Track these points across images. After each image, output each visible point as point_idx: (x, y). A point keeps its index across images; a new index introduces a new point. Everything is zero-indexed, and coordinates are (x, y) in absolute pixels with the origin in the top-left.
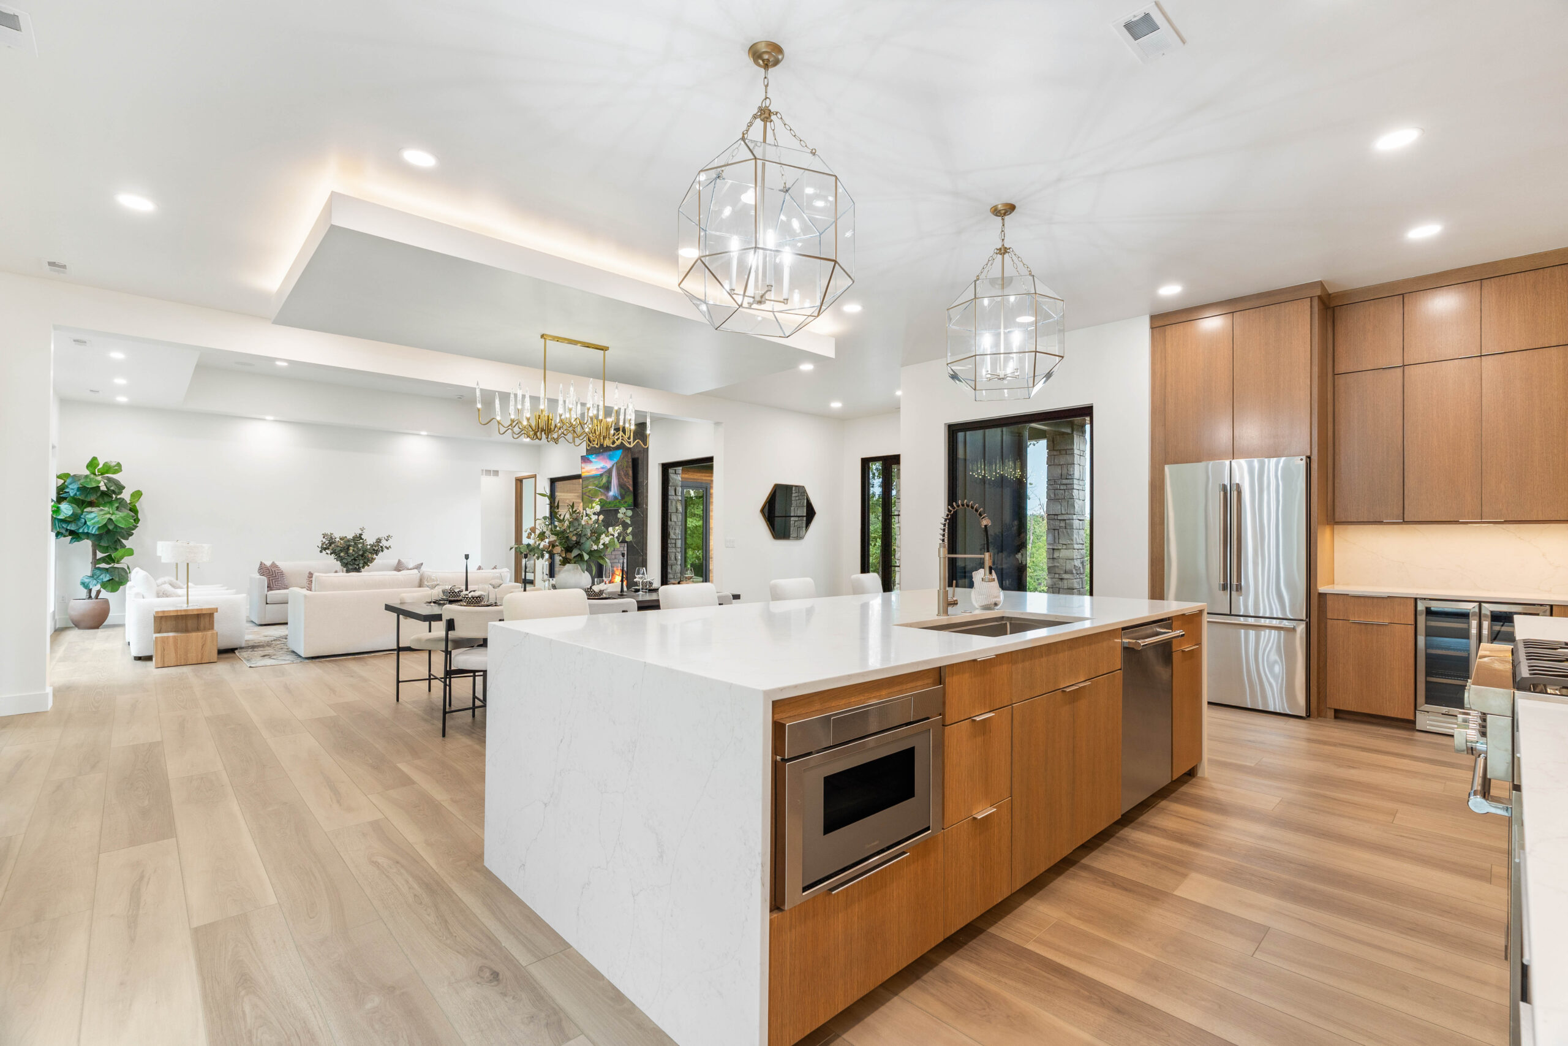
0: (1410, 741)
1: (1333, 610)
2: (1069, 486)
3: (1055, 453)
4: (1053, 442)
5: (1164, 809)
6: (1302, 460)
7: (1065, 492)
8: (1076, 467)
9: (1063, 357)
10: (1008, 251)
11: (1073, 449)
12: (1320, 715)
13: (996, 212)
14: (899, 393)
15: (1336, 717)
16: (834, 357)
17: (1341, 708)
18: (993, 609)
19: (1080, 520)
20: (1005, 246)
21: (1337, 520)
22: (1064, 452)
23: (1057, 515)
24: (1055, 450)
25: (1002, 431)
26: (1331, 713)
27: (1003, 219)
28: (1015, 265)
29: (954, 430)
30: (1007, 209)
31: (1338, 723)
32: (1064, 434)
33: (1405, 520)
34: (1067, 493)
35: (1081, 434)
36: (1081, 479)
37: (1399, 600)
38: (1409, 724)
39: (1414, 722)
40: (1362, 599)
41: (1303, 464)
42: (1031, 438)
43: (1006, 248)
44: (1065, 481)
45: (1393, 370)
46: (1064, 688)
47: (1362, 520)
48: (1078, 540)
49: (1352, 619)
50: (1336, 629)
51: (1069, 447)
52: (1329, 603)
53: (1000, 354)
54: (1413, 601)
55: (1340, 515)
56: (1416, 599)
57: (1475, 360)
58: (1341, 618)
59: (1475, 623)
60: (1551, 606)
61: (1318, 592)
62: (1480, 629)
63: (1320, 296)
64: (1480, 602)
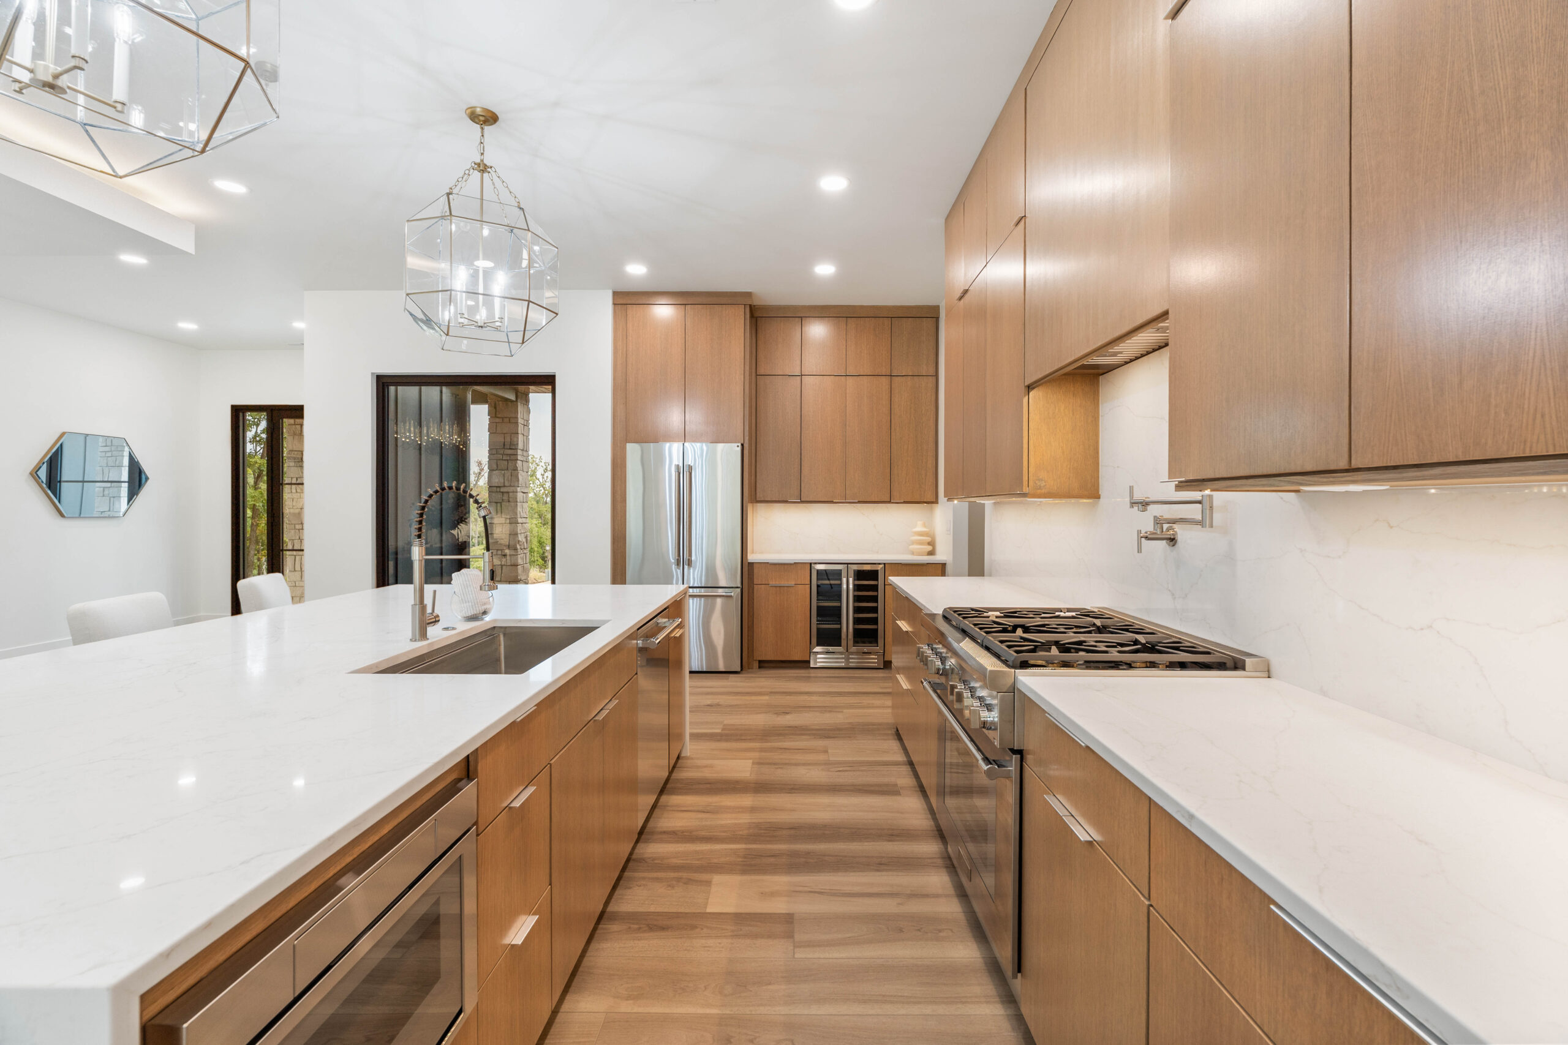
0: (808, 679)
1: (759, 576)
2: (512, 457)
3: (497, 420)
4: (495, 408)
5: (665, 806)
6: (738, 446)
7: (508, 463)
8: (520, 436)
9: (557, 314)
10: (489, 170)
11: (517, 418)
12: (750, 667)
13: (473, 117)
14: (299, 325)
15: (760, 667)
16: (194, 253)
17: (764, 659)
18: (482, 619)
19: (524, 493)
20: (485, 162)
21: (757, 500)
22: (508, 419)
23: (500, 487)
24: (498, 417)
25: (441, 392)
26: (756, 665)
27: (482, 129)
28: (496, 191)
29: (383, 383)
30: (487, 119)
31: (762, 672)
32: (507, 400)
34: (510, 464)
35: (525, 403)
36: (525, 449)
37: (801, 565)
38: (805, 664)
39: (809, 662)
40: (778, 566)
41: (739, 449)
42: (474, 402)
43: (486, 165)
44: (510, 452)
45: (794, 377)
46: (594, 717)
47: (773, 500)
48: (522, 513)
49: (772, 583)
50: (760, 591)
51: (513, 415)
52: (756, 571)
53: (479, 294)
54: (808, 565)
55: (760, 496)
56: (811, 564)
57: (843, 377)
58: (764, 583)
59: (844, 580)
60: (884, 564)
61: (749, 563)
62: (848, 584)
63: (750, 306)
64: (848, 564)
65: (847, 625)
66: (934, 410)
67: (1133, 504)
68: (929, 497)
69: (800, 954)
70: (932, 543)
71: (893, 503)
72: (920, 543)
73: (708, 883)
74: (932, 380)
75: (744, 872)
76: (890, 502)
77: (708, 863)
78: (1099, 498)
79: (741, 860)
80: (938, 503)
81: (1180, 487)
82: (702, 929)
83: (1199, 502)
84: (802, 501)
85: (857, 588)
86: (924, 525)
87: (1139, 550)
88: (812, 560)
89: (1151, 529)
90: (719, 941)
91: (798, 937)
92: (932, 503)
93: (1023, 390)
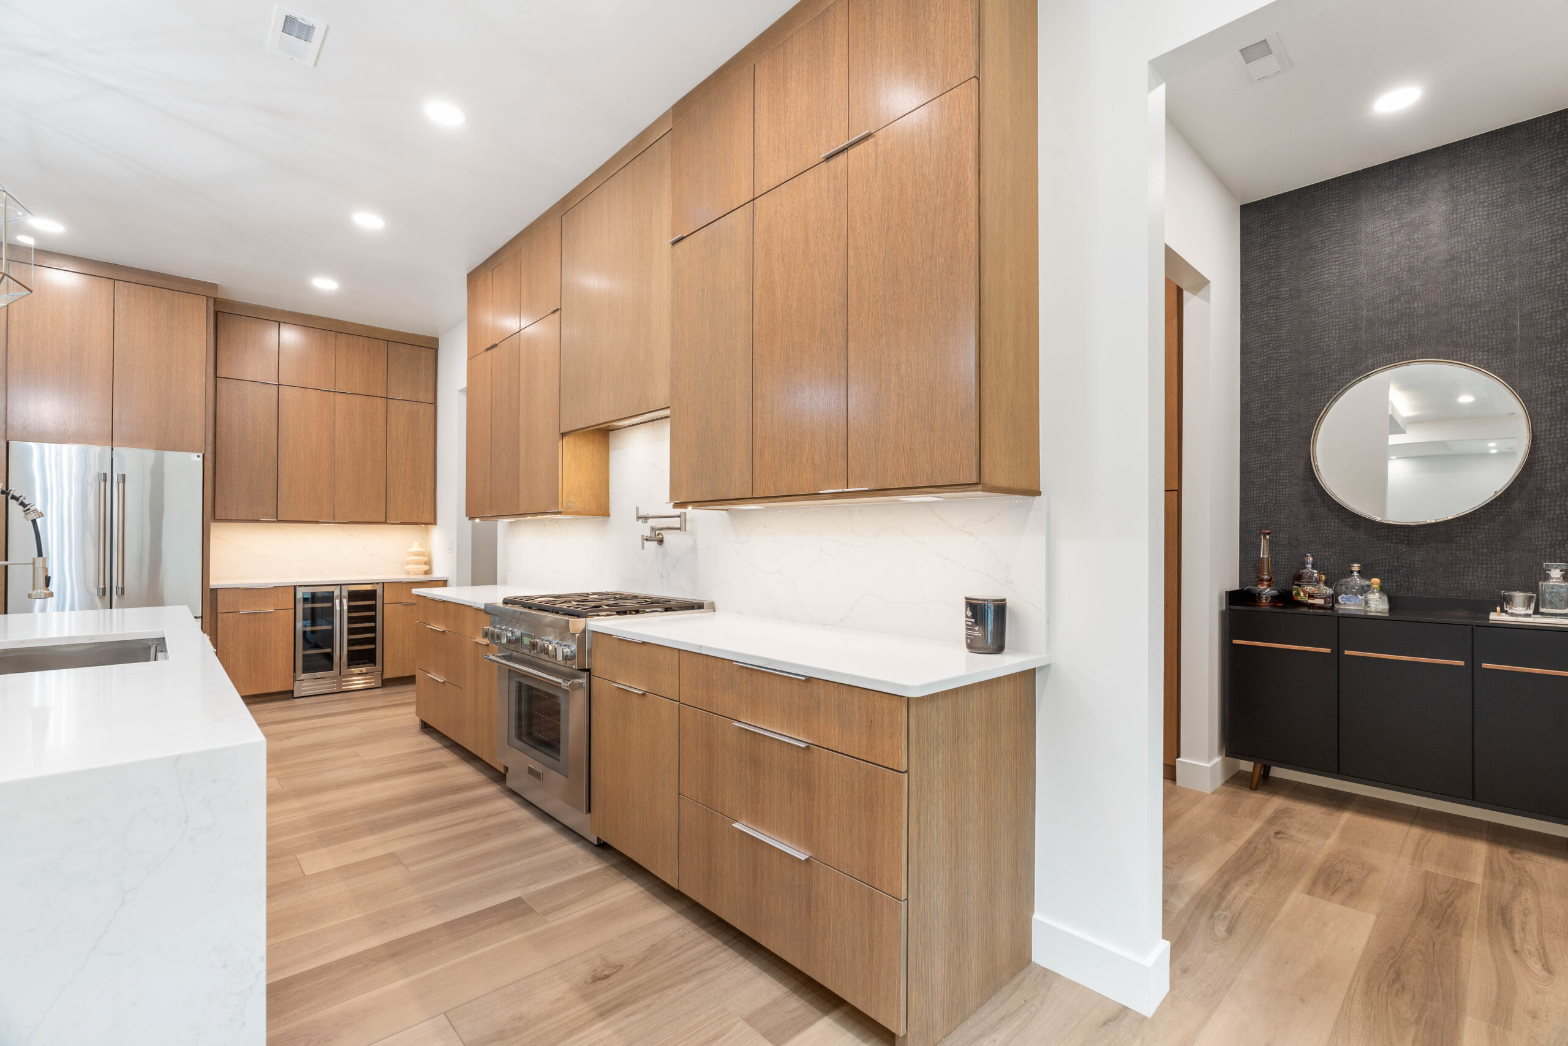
1: (225, 603)
6: (198, 456)
21: (222, 518)
33: (278, 519)
37: (282, 588)
38: (288, 694)
39: (292, 692)
40: (251, 591)
41: (200, 459)
45: (268, 384)
47: (241, 519)
49: (243, 610)
50: (227, 620)
52: (220, 597)
54: (293, 588)
55: (226, 514)
56: (295, 587)
57: (331, 393)
58: (232, 611)
59: (337, 602)
60: (383, 583)
61: (211, 590)
62: (341, 606)
63: (215, 299)
64: (341, 585)
65: (341, 648)
66: (433, 435)
67: (639, 518)
68: (427, 518)
70: (429, 563)
71: (389, 524)
72: (417, 563)
74: (432, 407)
76: (385, 523)
78: (609, 516)
79: (316, 839)
80: (436, 525)
81: (676, 506)
83: (679, 517)
84: (278, 518)
85: (351, 609)
86: (421, 546)
87: (643, 548)
88: (297, 582)
89: (649, 535)
92: (430, 524)
93: (558, 435)
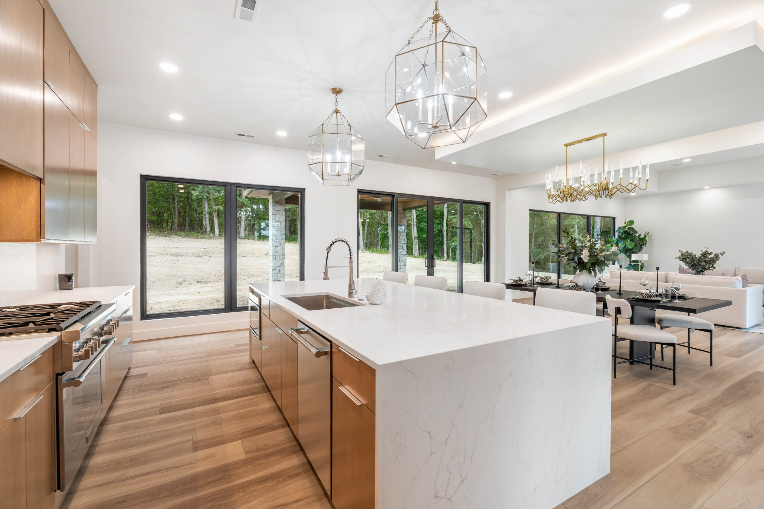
69: (190, 437)
73: (246, 453)
75: (227, 465)
77: (253, 464)
79: (233, 473)
82: (239, 434)
90: (229, 432)
91: (191, 443)
